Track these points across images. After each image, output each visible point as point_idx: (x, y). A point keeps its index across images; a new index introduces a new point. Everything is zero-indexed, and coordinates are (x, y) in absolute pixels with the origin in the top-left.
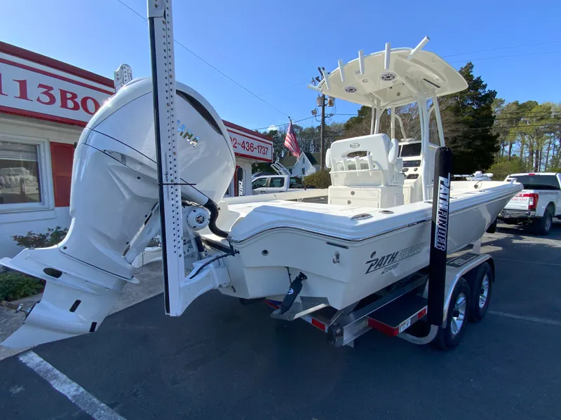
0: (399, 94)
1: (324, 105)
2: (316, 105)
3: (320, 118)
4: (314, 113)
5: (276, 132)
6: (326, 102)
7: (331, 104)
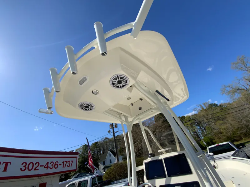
0: (140, 109)
1: (113, 128)
2: (109, 128)
3: (112, 134)
4: (109, 132)
5: (98, 142)
6: (114, 126)
7: (116, 127)
